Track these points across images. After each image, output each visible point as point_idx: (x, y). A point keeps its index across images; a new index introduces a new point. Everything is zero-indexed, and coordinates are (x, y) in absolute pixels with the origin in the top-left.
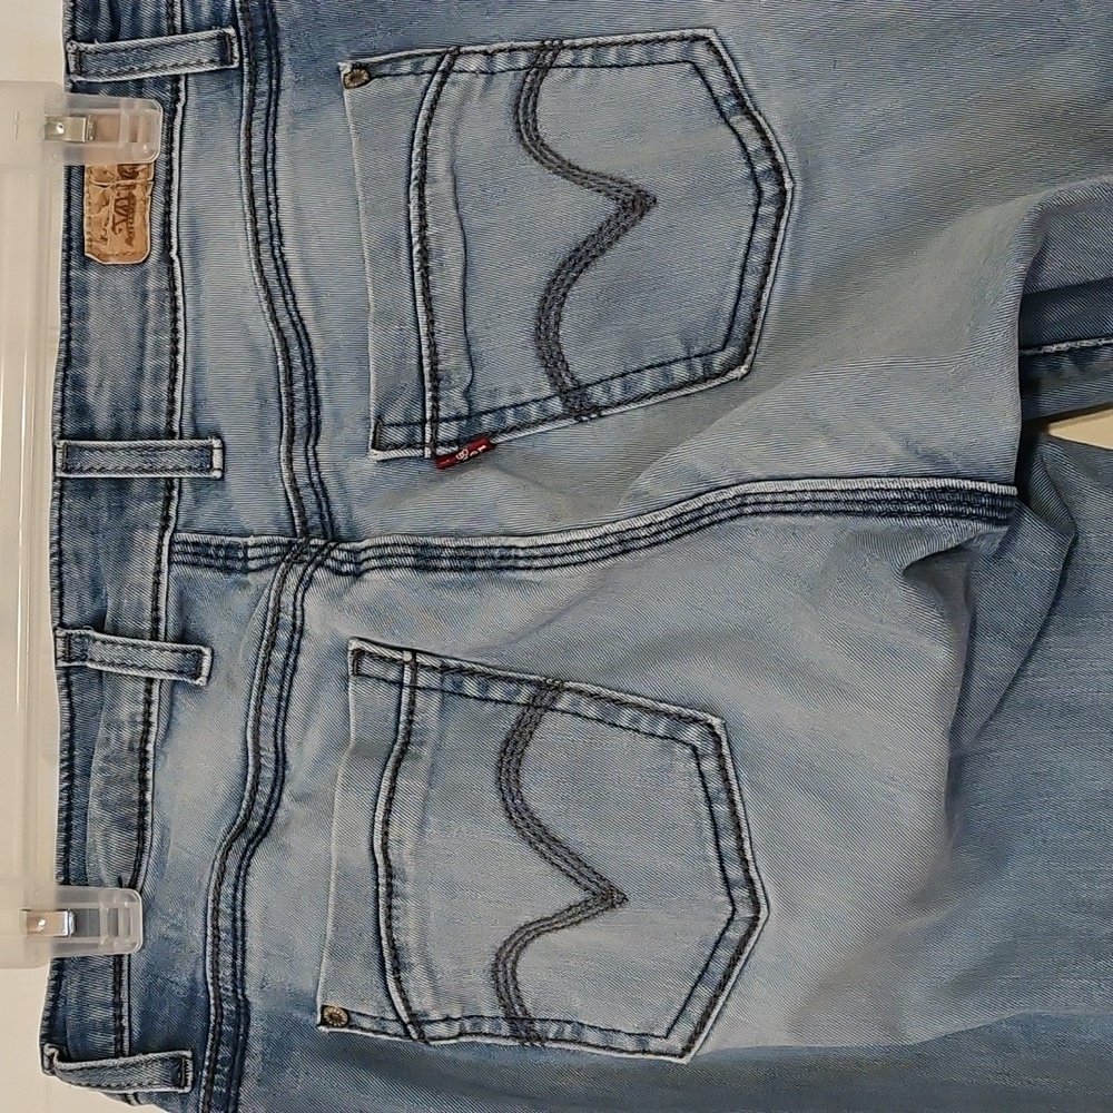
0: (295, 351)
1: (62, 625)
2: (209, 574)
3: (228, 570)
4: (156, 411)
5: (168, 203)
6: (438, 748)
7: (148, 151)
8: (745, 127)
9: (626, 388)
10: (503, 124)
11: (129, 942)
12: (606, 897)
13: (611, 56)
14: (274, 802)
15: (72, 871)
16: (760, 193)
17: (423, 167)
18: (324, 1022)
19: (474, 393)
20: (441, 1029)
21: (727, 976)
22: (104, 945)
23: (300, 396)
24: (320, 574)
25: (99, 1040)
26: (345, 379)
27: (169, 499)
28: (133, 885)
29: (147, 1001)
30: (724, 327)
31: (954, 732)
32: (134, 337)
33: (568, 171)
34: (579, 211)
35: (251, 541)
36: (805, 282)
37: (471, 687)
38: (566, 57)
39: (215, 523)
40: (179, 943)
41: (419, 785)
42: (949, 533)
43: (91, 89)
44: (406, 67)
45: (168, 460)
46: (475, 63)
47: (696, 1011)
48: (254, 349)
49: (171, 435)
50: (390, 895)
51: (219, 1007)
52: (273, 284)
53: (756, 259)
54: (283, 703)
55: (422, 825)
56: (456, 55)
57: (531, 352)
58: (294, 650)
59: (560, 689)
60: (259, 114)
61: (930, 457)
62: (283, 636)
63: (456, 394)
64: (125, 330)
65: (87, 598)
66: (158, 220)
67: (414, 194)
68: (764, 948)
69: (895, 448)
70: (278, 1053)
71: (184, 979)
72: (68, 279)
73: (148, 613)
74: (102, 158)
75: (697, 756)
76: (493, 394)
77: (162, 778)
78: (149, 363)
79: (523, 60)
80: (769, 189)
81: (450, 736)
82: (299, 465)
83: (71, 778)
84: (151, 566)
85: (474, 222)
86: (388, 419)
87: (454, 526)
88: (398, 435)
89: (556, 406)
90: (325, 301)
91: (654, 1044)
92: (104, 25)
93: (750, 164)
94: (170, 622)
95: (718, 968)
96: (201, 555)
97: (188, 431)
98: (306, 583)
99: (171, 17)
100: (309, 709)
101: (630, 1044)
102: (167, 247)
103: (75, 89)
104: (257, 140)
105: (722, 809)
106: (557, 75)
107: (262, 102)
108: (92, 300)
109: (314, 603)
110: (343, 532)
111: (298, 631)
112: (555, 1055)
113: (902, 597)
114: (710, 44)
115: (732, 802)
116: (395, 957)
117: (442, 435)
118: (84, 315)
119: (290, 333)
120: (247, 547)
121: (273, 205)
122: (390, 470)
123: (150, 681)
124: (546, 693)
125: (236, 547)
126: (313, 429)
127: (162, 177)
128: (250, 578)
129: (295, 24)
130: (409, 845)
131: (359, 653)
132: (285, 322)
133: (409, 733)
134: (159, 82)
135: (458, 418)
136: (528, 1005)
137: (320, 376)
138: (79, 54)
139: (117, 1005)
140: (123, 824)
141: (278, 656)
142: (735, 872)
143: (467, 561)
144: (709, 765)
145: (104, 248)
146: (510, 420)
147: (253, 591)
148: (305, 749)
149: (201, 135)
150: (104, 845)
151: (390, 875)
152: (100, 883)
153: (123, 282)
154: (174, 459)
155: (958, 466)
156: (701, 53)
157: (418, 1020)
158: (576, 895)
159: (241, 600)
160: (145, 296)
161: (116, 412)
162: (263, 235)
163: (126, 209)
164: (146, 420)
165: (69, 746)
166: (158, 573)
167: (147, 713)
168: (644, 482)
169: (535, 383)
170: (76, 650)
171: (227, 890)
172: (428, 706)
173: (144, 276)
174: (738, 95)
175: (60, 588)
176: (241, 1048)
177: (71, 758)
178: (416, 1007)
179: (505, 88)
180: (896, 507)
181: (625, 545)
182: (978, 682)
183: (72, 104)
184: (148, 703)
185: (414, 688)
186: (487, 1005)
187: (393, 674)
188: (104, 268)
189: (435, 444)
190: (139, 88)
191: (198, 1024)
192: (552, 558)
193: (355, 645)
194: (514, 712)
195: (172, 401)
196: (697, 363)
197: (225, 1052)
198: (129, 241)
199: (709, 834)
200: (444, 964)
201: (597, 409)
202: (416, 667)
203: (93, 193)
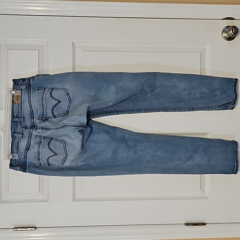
0: (32, 111)
1: (12, 133)
2: (24, 129)
3: (26, 129)
4: (20, 115)
5: (21, 99)
6: (43, 143)
7: (20, 94)
8: (68, 96)
9: (58, 116)
10: (49, 94)
11: (17, 158)
12: (56, 154)
13: (58, 89)
14: (29, 147)
15: (12, 152)
16: (69, 101)
17: (43, 98)
18: (33, 164)
19: (46, 115)
20: (43, 165)
21: (65, 160)
22: (15, 158)
23: (32, 115)
24: (34, 129)
25: (14, 166)
26: (36, 114)
27: (21, 123)
28: (17, 153)
29: (18, 163)
30: (66, 111)
31: (82, 142)
32: (18, 109)
33: (54, 99)
34: (55, 102)
35: (28, 126)
36: (73, 108)
37: (46, 138)
38: (54, 89)
39: (25, 125)
40: (21, 158)
41: (42, 146)
42: (82, 128)
43: (15, 89)
44: (41, 89)
45: (21, 120)
46: (47, 89)
47: (63, 163)
48: (28, 111)
49: (21, 118)
50: (39, 154)
51: (24, 163)
52: (30, 106)
53: (69, 106)
54: (31, 139)
55: (42, 149)
56: (45, 89)
57: (51, 113)
58: (32, 135)
59: (53, 139)
60: (29, 92)
61: (80, 123)
62: (31, 134)
63: (45, 116)
64: (17, 109)
65: (14, 130)
66: (20, 100)
67: (42, 100)
68: (68, 158)
69: (78, 122)
70: (29, 167)
71: (21, 161)
72: (12, 104)
73: (19, 132)
74: (16, 95)
75: (63, 144)
76: (48, 116)
77: (20, 145)
78: (19, 112)
79: (51, 89)
80: (70, 101)
81: (44, 142)
82: (32, 121)
83: (12, 145)
84: (19, 128)
85: (47, 102)
86: (40, 117)
87: (45, 126)
88: (40, 119)
89: (53, 117)
90: (35, 108)
91: (59, 166)
92: (16, 84)
93: (69, 99)
94: (21, 133)
95: (64, 160)
96: (24, 127)
97: (22, 117)
98: (33, 130)
99: (22, 84)
100: (33, 140)
101: (57, 166)
102: (21, 102)
103: (13, 89)
104: (29, 95)
105: (65, 148)
106: (54, 91)
107: (29, 91)
108: (14, 106)
109: (33, 132)
110: (36, 126)
111: (32, 134)
112: (51, 167)
113: (78, 133)
114: (66, 89)
115: (66, 147)
116: (39, 159)
117: (44, 119)
118: (14, 107)
119: (31, 110)
120: (27, 127)
121: (30, 100)
122: (40, 121)
123: (19, 137)
124: (52, 139)
125: (26, 127)
126: (33, 118)
127: (21, 97)
128: (28, 129)
129: (32, 85)
130: (41, 151)
131: (37, 136)
132: (31, 109)
133: (41, 142)
134: (21, 89)
135: (45, 117)
136: (50, 163)
137: (34, 113)
138: (14, 87)
139: (16, 163)
140: (17, 149)
141: (30, 136)
142: (66, 152)
143: (46, 129)
144: (64, 145)
145: (15, 102)
146: (49, 118)
147: (28, 130)
148: (32, 143)
149: (24, 94)
150: (15, 150)
151: (39, 153)
152: (14, 153)
153: (17, 105)
154: (21, 119)
155: (82, 124)
156: (65, 90)
157: (41, 164)
158: (54, 154)
159: (27, 131)
160: (19, 106)
161: (16, 115)
162: (30, 102)
163: (18, 99)
164: (19, 116)
165: (12, 142)
166: (20, 129)
167: (19, 140)
168: (60, 124)
169: (51, 115)
170: (13, 135)
171: (26, 154)
172: (42, 140)
173: (19, 105)
174: (68, 93)
175: (11, 129)
176: (26, 166)
177: (12, 143)
178: (41, 163)
179: (49, 91)
180: (78, 126)
181: (58, 128)
182: (84, 139)
183: (13, 90)
184: (19, 139)
185: (41, 138)
186: (46, 163)
187: (40, 137)
188: (15, 104)
189: (43, 119)
190: (19, 89)
191: (22, 165)
192: (53, 129)
193: (37, 135)
194: (49, 140)
195: (21, 115)
196: (64, 114)
197: (25, 167)
198: (18, 102)
199: (64, 149)
200: (43, 160)
201: (56, 117)
202: (41, 137)
203: (15, 98)
